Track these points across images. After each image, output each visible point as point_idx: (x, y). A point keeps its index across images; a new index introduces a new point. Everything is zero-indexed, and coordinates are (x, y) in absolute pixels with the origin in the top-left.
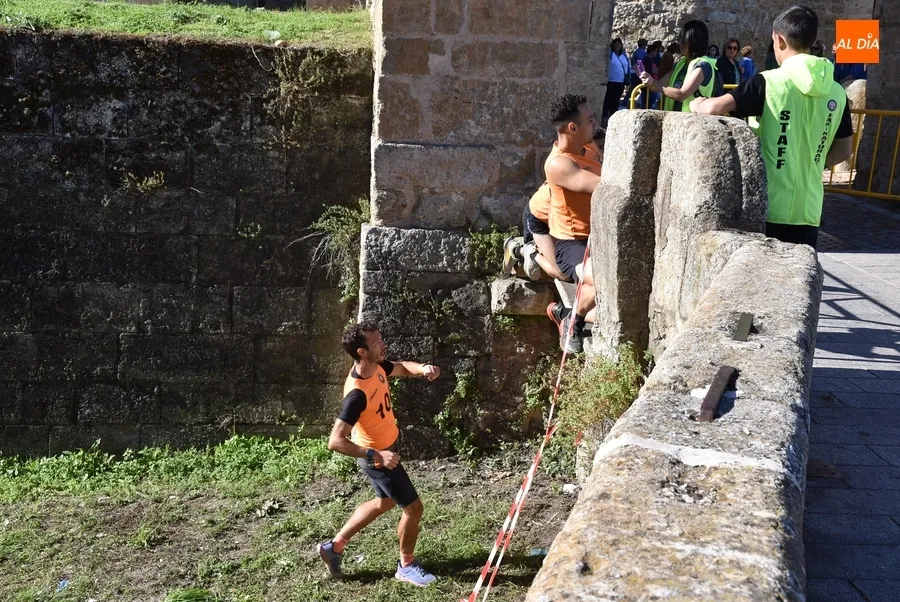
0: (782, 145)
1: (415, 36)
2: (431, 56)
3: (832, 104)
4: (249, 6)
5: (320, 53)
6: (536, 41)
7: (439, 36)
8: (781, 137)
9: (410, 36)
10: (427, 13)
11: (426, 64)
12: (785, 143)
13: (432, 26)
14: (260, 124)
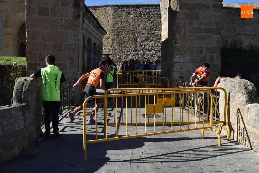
0: (45, 84)
1: (34, 62)
2: (38, 66)
3: (57, 75)
4: (16, 56)
5: (22, 66)
6: (62, 62)
7: (39, 62)
8: (45, 82)
9: (32, 62)
10: (36, 57)
11: (37, 68)
12: (46, 83)
13: (38, 60)
14: (8, 83)
